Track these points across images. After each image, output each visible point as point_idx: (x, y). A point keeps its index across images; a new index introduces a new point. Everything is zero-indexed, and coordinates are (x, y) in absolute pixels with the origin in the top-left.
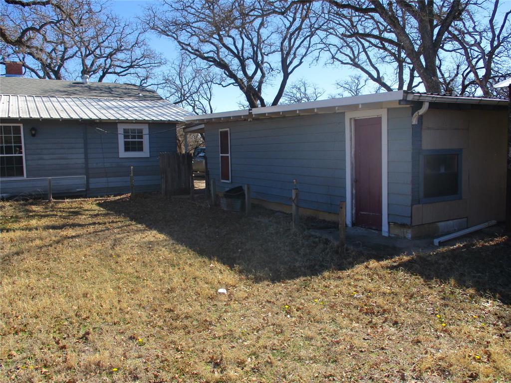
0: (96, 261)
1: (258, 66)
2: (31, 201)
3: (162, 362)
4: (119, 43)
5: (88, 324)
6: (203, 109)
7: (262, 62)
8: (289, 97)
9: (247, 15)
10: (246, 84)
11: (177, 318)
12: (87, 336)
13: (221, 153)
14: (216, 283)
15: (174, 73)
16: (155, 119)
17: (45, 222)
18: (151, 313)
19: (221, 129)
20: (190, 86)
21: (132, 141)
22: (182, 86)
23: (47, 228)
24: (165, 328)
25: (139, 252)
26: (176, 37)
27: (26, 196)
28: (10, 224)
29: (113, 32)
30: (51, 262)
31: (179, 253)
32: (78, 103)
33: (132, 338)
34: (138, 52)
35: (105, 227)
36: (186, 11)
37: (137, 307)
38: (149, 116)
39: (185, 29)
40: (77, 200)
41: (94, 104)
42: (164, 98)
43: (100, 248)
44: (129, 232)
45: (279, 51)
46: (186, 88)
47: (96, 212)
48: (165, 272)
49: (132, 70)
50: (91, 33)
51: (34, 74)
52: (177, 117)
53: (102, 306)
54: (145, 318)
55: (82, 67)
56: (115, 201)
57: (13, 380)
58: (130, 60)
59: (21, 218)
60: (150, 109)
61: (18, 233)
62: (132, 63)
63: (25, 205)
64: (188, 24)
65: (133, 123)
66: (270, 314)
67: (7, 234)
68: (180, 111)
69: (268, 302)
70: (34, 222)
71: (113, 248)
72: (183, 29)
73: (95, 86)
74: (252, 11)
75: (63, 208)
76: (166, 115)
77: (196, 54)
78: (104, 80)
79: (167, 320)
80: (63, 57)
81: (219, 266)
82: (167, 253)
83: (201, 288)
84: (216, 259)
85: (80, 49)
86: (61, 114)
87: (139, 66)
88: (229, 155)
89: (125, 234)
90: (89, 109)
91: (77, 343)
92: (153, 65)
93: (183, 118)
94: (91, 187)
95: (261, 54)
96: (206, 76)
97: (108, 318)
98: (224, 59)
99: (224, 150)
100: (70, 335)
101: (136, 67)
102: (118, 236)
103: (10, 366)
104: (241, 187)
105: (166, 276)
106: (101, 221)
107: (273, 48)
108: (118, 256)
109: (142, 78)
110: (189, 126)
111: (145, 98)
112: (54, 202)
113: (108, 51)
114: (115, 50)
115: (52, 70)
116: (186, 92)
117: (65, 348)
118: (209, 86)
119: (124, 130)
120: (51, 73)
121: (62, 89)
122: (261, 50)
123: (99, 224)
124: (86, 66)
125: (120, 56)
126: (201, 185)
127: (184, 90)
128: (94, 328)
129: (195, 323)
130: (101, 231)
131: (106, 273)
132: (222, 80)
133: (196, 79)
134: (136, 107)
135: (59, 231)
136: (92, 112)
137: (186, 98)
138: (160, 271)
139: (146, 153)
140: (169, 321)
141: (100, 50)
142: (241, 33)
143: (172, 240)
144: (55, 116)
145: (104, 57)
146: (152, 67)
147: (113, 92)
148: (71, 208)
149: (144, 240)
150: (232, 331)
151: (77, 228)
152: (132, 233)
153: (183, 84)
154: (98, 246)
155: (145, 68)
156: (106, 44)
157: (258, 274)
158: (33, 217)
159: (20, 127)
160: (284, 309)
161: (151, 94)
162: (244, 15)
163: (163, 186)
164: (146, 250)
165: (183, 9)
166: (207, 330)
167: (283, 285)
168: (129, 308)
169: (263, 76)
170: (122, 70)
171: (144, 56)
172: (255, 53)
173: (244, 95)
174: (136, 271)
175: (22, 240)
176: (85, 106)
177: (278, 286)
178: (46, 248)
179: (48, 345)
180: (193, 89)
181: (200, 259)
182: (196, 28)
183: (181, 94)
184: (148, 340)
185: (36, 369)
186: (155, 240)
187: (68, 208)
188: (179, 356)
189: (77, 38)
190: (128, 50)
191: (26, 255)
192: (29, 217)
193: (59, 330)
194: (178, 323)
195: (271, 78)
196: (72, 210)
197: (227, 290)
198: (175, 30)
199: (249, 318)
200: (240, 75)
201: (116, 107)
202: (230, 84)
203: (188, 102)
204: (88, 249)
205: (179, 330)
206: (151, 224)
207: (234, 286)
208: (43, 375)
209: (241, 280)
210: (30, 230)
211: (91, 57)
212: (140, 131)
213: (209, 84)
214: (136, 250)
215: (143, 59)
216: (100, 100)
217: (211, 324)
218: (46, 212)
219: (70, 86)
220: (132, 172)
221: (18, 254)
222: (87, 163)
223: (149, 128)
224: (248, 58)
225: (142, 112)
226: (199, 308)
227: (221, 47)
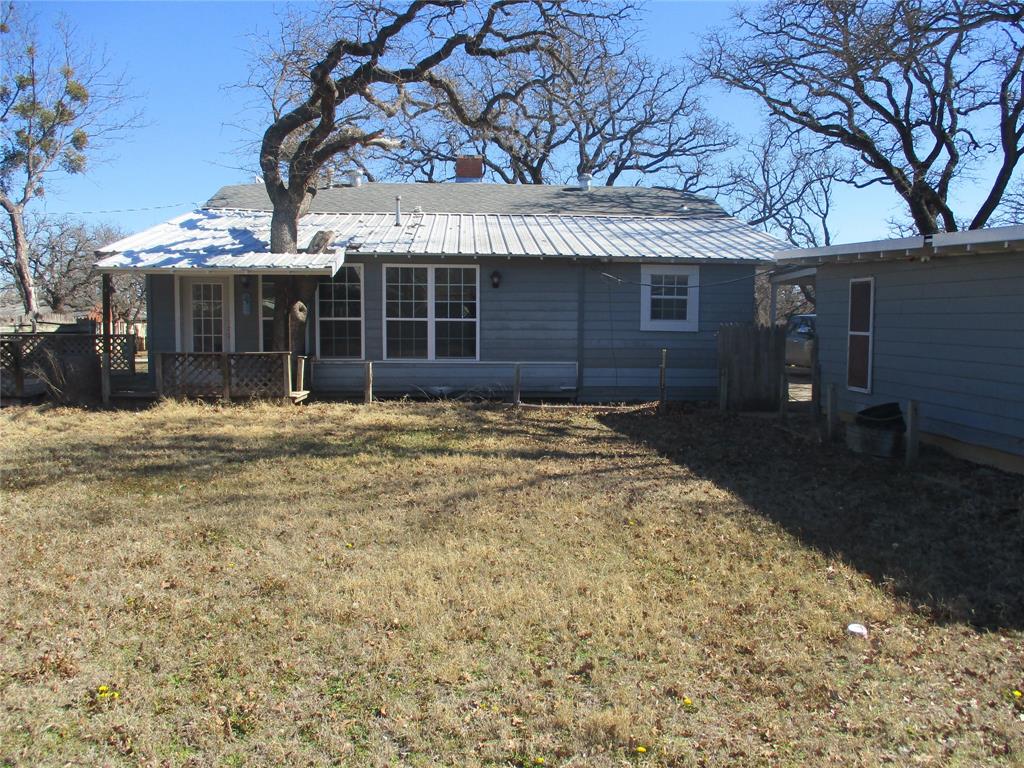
0: (598, 528)
1: (943, 138)
2: (485, 402)
3: (734, 756)
4: (648, 110)
5: (590, 648)
6: (809, 235)
7: (953, 130)
8: (1014, 205)
9: (927, 28)
10: (911, 180)
11: (759, 670)
12: (588, 671)
13: (851, 330)
14: (841, 609)
15: (752, 163)
16: (713, 255)
17: (508, 443)
18: (706, 650)
19: (855, 277)
20: (784, 187)
21: (665, 300)
22: (768, 189)
23: (512, 454)
24: (736, 687)
25: (679, 520)
26: (761, 89)
27: (477, 393)
28: (453, 441)
29: (639, 88)
30: (521, 519)
31: (759, 533)
32: (572, 226)
33: (672, 693)
34: (683, 125)
35: (613, 464)
36: (786, 33)
37: (679, 633)
38: (703, 250)
39: (780, 72)
40: (561, 406)
41: (599, 227)
42: (730, 213)
43: (605, 503)
44: (658, 479)
45: (996, 103)
46: (775, 191)
47: (595, 434)
48: (731, 569)
49: (669, 161)
50: (600, 94)
51: (497, 176)
52: (759, 253)
53: (613, 618)
54: (693, 658)
55: (579, 160)
56: (630, 415)
57: (468, 724)
58: (666, 141)
59: (469, 432)
60: (704, 237)
61: (467, 460)
62: (671, 145)
63: (477, 409)
64: (789, 61)
65: (670, 264)
66: (974, 702)
67: (450, 459)
68: (764, 240)
69: (967, 672)
70: (490, 442)
71: (628, 507)
72: (777, 73)
73: (602, 194)
74: (938, 19)
75: (538, 421)
76: (735, 248)
77: (801, 122)
78: (617, 182)
79: (740, 669)
80: (548, 142)
81: (847, 573)
82: (734, 530)
83: (810, 614)
84: (840, 556)
85: (577, 125)
86: (542, 247)
87: (684, 152)
88: (869, 334)
89: (650, 482)
90: (589, 236)
91: (571, 681)
92: (711, 148)
93: (771, 255)
94: (585, 384)
95: (951, 111)
96: (818, 165)
97: (625, 643)
98: (862, 128)
99: (860, 321)
100: (559, 663)
101: (678, 153)
102: (637, 484)
103: (463, 697)
104: (896, 404)
105: (735, 578)
106: (604, 451)
107: (980, 98)
108: (640, 523)
109: (688, 176)
110: (782, 270)
111: (695, 214)
112: (524, 408)
113: (627, 126)
114: (640, 123)
115: (528, 168)
116: (774, 201)
117: (551, 687)
118: (826, 187)
119: (653, 276)
120: (526, 173)
121: (544, 202)
122: (950, 104)
123: (602, 456)
124: (587, 156)
125: (649, 133)
126: (801, 393)
127: (772, 197)
128: (601, 659)
129: (799, 688)
130: (605, 471)
131: (617, 552)
132: (855, 172)
133: (798, 172)
134: (677, 233)
135: (532, 462)
136: (595, 242)
137: (774, 212)
138: (722, 566)
139: (691, 323)
140: (743, 672)
141: (613, 125)
142: (907, 69)
143: (745, 503)
144: (534, 251)
145: (619, 138)
146: (708, 153)
147: (634, 205)
148: (551, 422)
149: (686, 497)
150: (883, 722)
151: (564, 461)
152: (664, 482)
153: (771, 185)
154: (600, 499)
155: (695, 155)
156: (624, 113)
157: (942, 605)
158: (488, 432)
159: (475, 270)
160: (1009, 697)
161: (707, 207)
162: (917, 30)
163: (724, 391)
164: (691, 520)
165: (781, 31)
166: (826, 709)
167: (1003, 639)
168: (664, 632)
169: (954, 159)
170: (652, 160)
171: (694, 133)
172: (937, 112)
173: (906, 203)
174: (675, 559)
175: (473, 472)
176: (584, 231)
177: (989, 641)
178: (511, 493)
179: (521, 674)
180: (791, 194)
181: (804, 552)
182: (805, 67)
183: (765, 205)
184: (703, 704)
185: (505, 714)
186: (709, 501)
187: (547, 422)
188: (768, 753)
189: (574, 107)
190: (665, 121)
191: (480, 500)
192: (483, 431)
193: (539, 648)
194: (763, 681)
195: (973, 164)
196: (552, 425)
197: (868, 628)
198: (759, 76)
199: (924, 702)
200: (899, 159)
201: (640, 234)
202: (873, 181)
203: (778, 221)
204: (584, 503)
205: (765, 696)
206: (700, 467)
207: (884, 624)
208: (515, 729)
209: (899, 611)
210: (486, 455)
211: (596, 140)
212: (684, 280)
213: (826, 182)
214: (673, 517)
215: (691, 138)
216: (609, 221)
217: (834, 696)
218: (510, 425)
219: (559, 195)
220: (664, 361)
221: (468, 496)
222: (581, 337)
223: (701, 275)
224: (919, 123)
225: (689, 242)
226: (808, 657)
227: (859, 104)
